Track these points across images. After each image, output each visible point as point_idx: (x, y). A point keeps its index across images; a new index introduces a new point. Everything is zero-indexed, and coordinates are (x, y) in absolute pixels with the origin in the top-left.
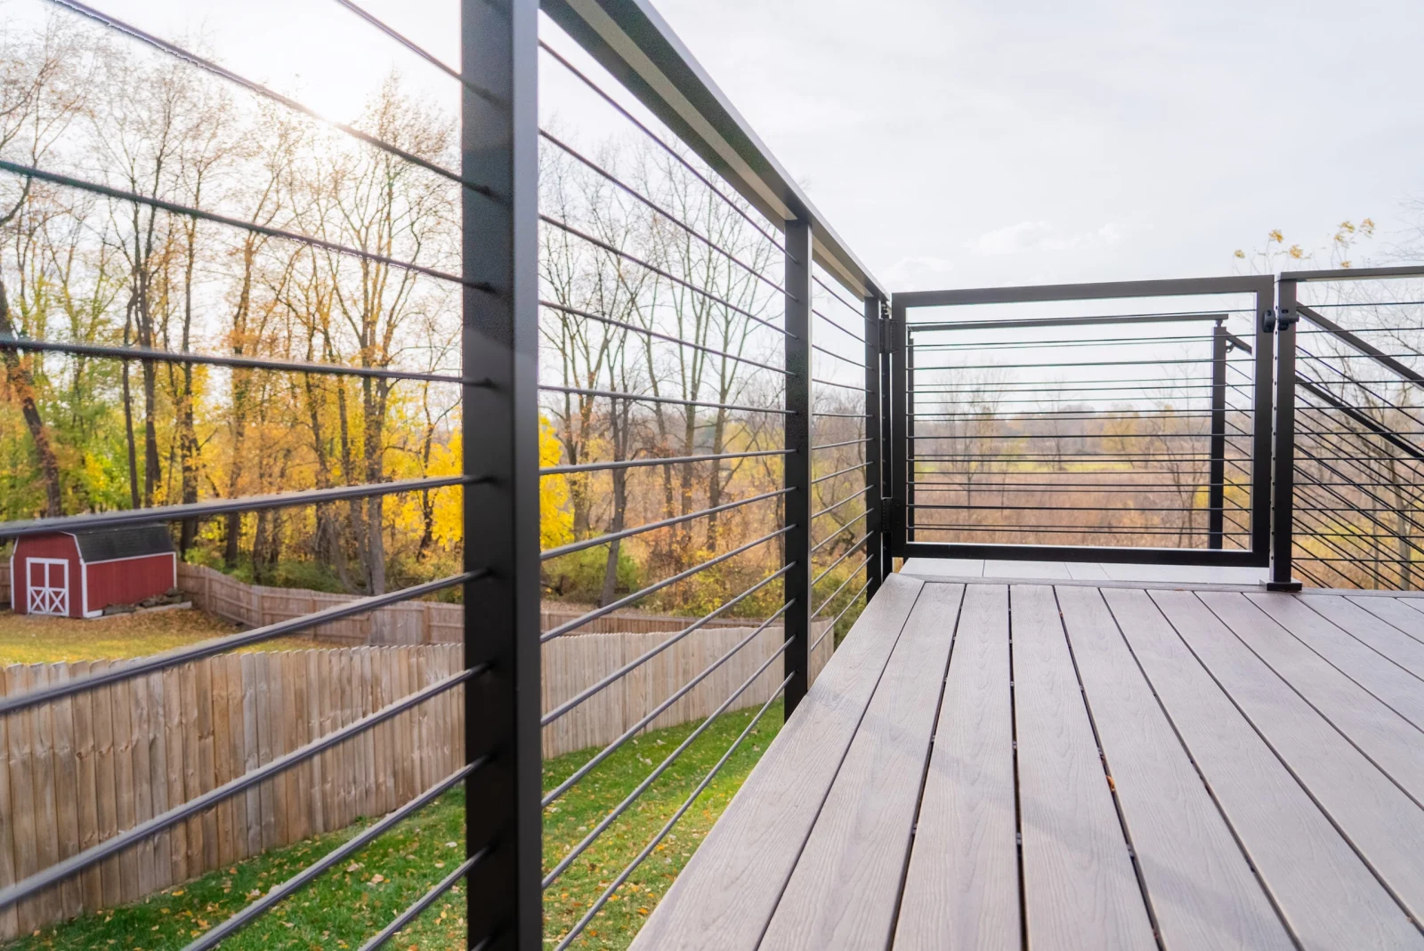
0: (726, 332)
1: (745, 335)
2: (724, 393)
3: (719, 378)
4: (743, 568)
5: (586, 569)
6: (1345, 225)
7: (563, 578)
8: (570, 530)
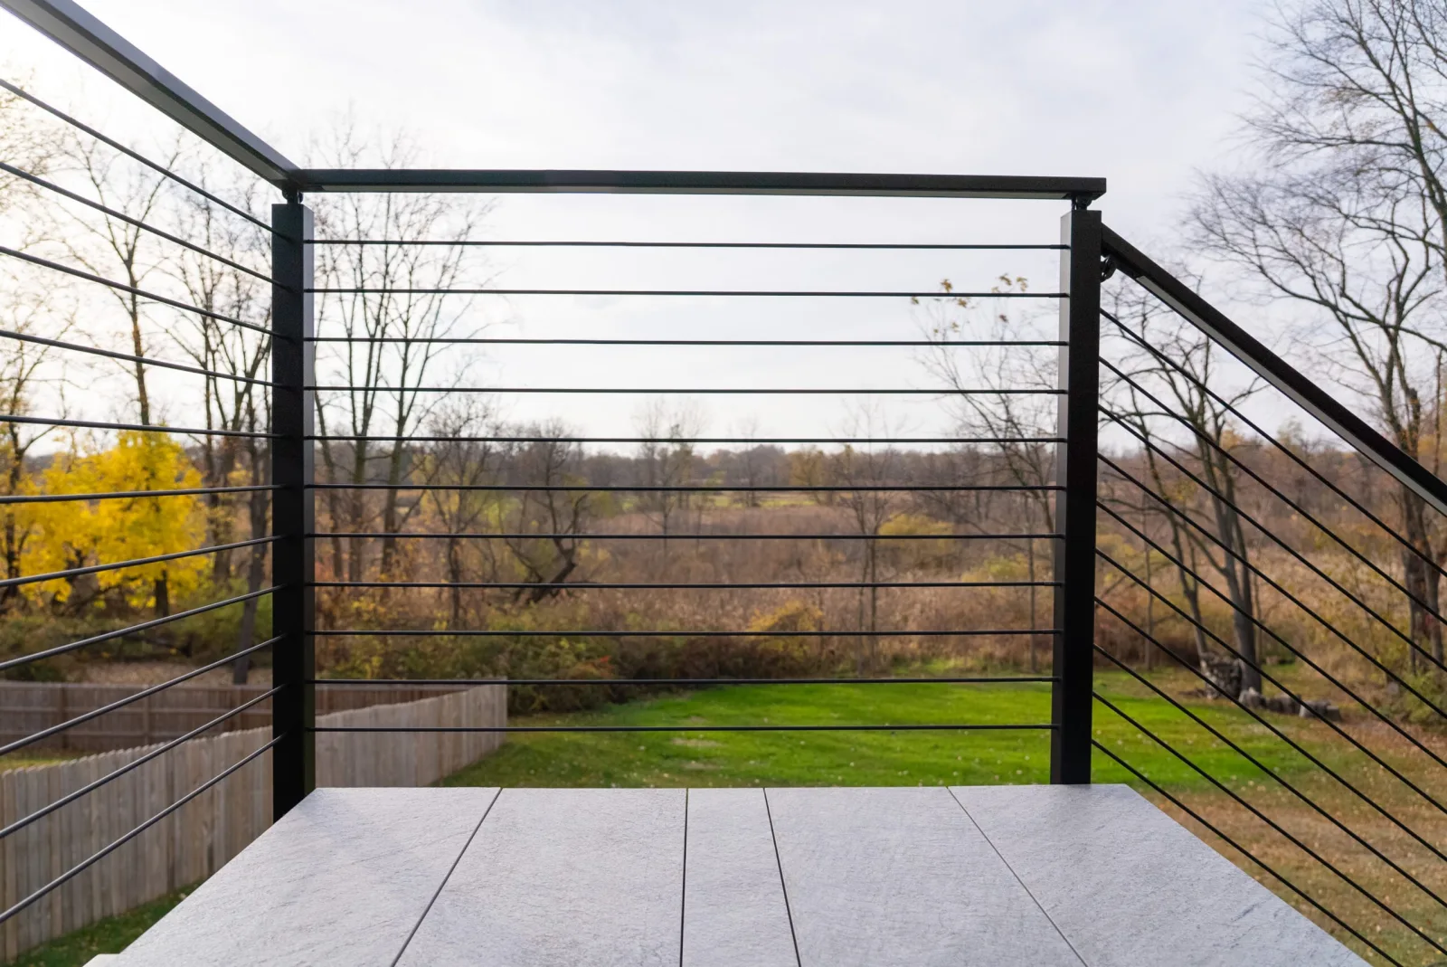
0: (406, 354)
1: (427, 358)
2: (402, 421)
3: (396, 405)
4: (408, 620)
5: (222, 625)
6: (1003, 278)
7: (192, 636)
8: (209, 578)
